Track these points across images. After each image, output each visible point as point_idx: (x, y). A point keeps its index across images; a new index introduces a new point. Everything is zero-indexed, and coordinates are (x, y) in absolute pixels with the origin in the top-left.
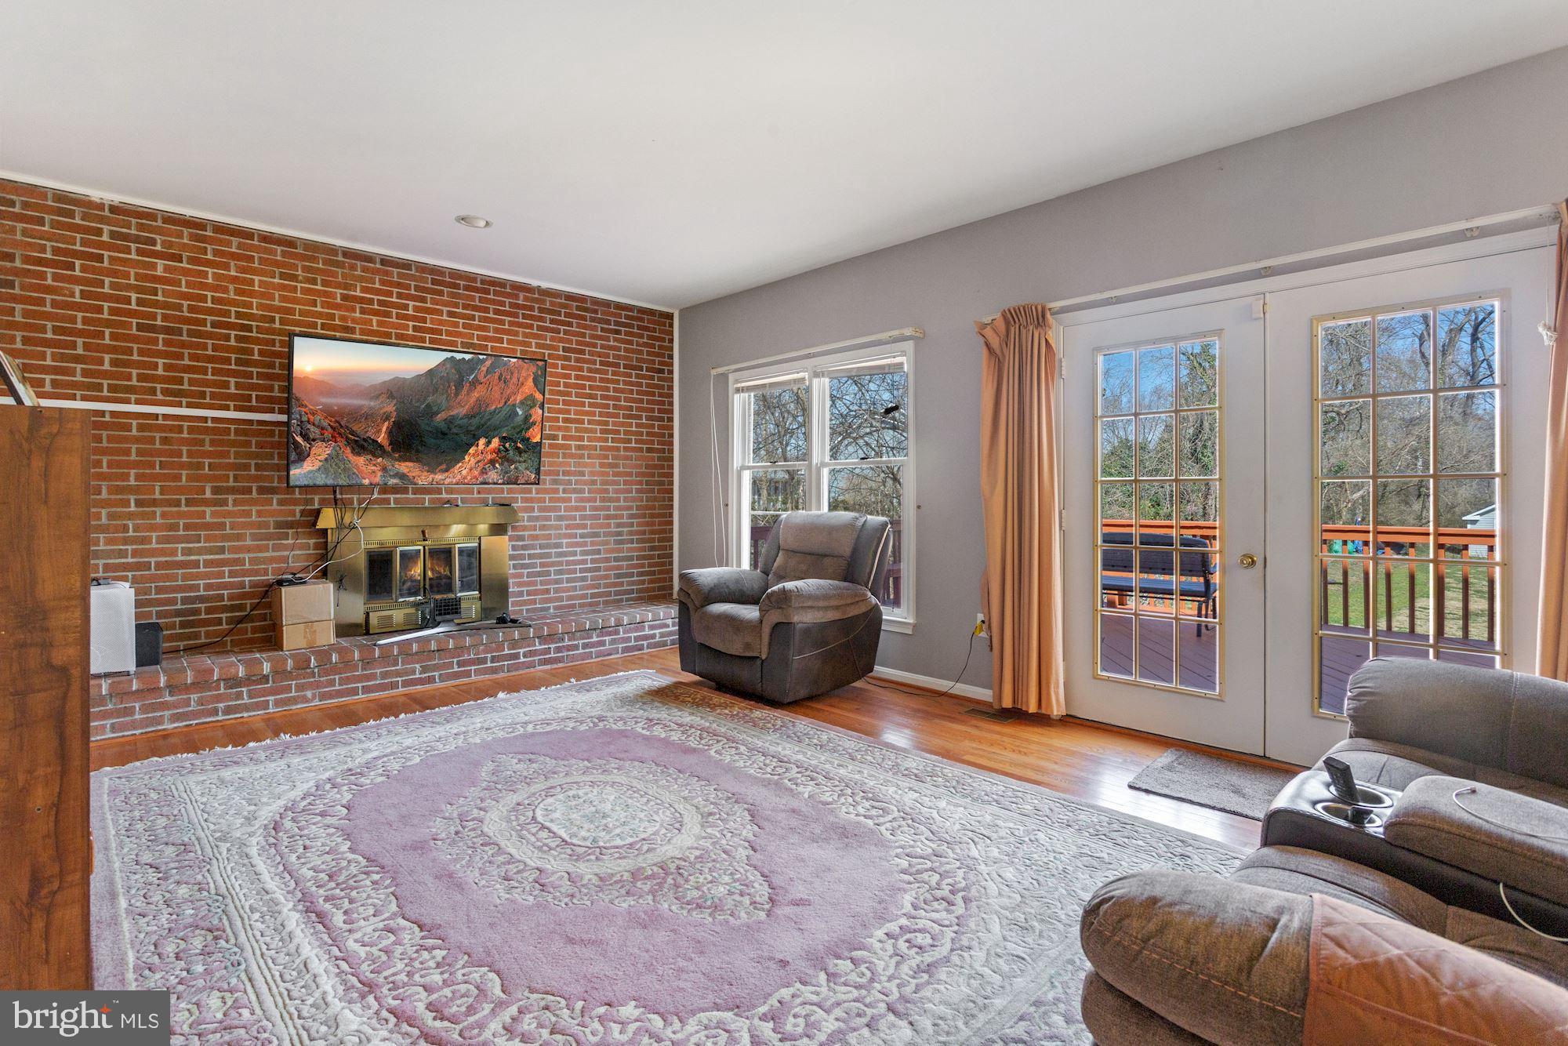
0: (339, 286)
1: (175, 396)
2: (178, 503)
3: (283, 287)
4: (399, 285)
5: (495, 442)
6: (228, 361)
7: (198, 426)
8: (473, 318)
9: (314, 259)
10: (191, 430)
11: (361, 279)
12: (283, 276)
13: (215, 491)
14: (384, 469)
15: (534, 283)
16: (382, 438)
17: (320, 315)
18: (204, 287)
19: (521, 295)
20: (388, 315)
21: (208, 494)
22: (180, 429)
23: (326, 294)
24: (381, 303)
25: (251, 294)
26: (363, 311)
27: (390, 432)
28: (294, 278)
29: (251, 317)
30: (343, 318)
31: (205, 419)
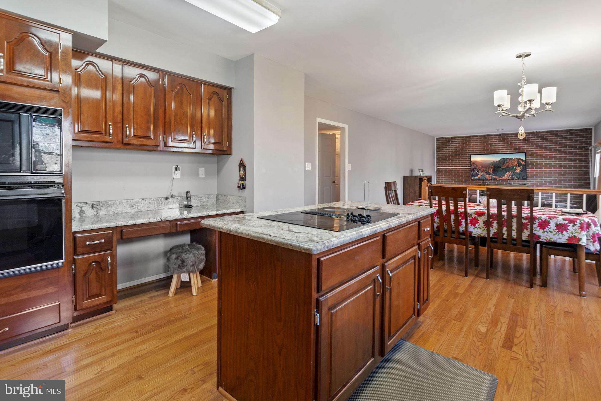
0: (486, 142)
1: (459, 165)
2: (459, 182)
3: (476, 144)
4: (498, 139)
5: (510, 172)
6: (466, 159)
7: (462, 170)
8: (517, 143)
9: (481, 138)
10: (461, 170)
11: (490, 140)
12: (476, 143)
13: (465, 180)
14: (491, 177)
15: (535, 131)
16: (491, 172)
17: (482, 148)
18: (464, 147)
19: (531, 135)
20: (496, 146)
21: (464, 181)
22: (460, 170)
23: (483, 144)
24: (494, 144)
25: (471, 147)
26: (491, 146)
27: (492, 171)
28: (478, 142)
29: (470, 151)
30: (487, 148)
31: (463, 169)
